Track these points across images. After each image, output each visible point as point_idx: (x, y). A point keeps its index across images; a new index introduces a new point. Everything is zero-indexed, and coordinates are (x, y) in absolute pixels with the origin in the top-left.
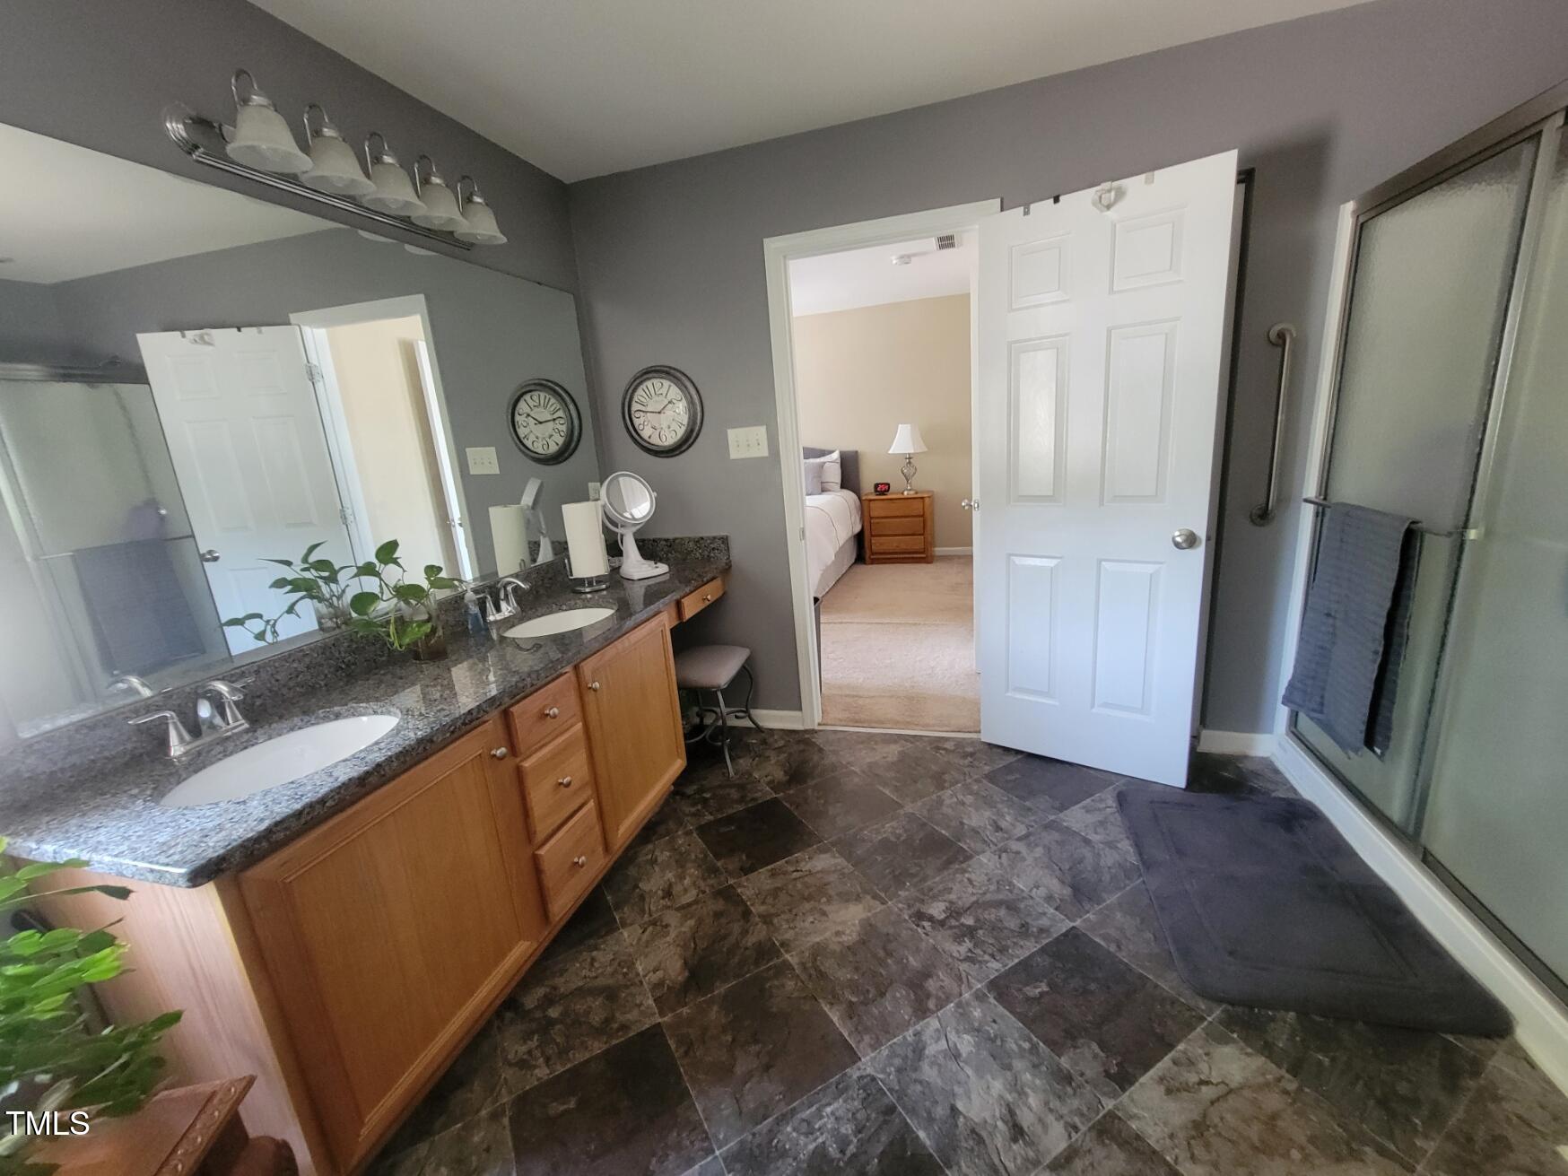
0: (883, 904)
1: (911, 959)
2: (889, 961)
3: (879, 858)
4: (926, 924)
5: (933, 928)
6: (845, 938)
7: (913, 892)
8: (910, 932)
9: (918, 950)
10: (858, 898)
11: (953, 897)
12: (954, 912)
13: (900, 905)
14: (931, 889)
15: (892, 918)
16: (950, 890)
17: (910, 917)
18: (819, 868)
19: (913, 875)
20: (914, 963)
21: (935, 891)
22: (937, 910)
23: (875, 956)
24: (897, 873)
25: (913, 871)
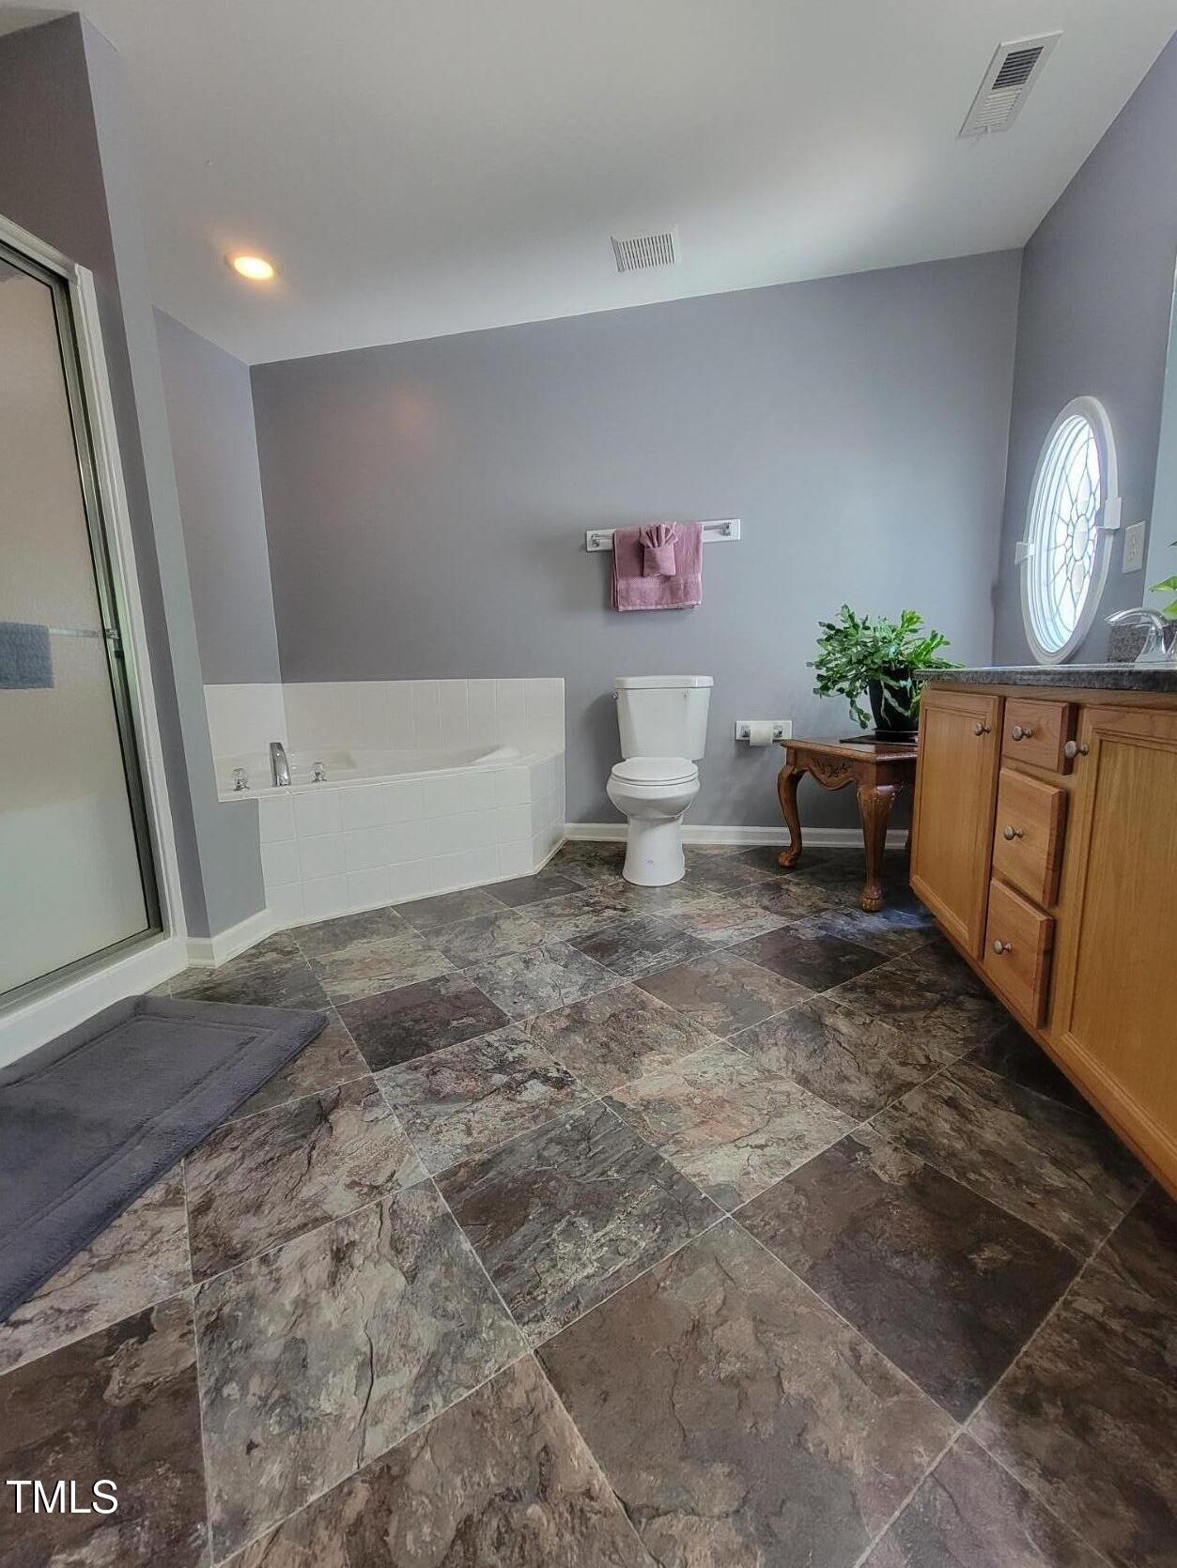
0: (611, 1098)
1: (580, 1042)
2: (605, 1039)
3: (613, 1174)
4: (554, 1074)
5: (547, 1070)
6: (659, 1058)
7: (561, 1113)
8: (577, 1065)
9: (571, 1049)
10: (646, 1105)
11: (507, 1107)
12: (513, 1088)
13: (584, 1095)
14: (535, 1118)
15: (597, 1081)
16: (508, 1117)
17: (573, 1082)
18: (721, 1152)
19: (559, 1141)
20: (577, 1038)
21: (528, 1116)
22: (535, 1091)
23: (621, 1043)
24: (584, 1145)
25: (555, 1149)
